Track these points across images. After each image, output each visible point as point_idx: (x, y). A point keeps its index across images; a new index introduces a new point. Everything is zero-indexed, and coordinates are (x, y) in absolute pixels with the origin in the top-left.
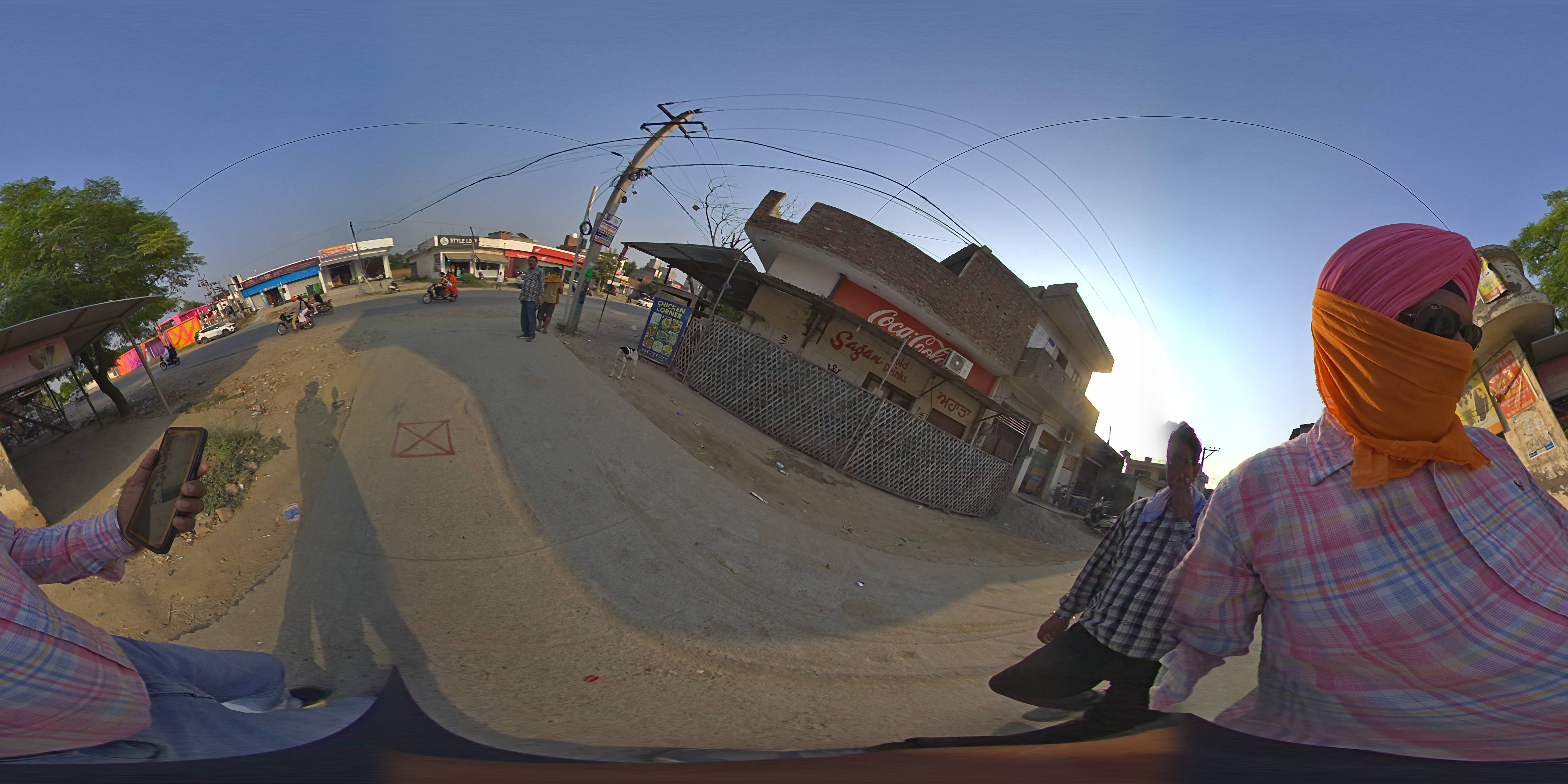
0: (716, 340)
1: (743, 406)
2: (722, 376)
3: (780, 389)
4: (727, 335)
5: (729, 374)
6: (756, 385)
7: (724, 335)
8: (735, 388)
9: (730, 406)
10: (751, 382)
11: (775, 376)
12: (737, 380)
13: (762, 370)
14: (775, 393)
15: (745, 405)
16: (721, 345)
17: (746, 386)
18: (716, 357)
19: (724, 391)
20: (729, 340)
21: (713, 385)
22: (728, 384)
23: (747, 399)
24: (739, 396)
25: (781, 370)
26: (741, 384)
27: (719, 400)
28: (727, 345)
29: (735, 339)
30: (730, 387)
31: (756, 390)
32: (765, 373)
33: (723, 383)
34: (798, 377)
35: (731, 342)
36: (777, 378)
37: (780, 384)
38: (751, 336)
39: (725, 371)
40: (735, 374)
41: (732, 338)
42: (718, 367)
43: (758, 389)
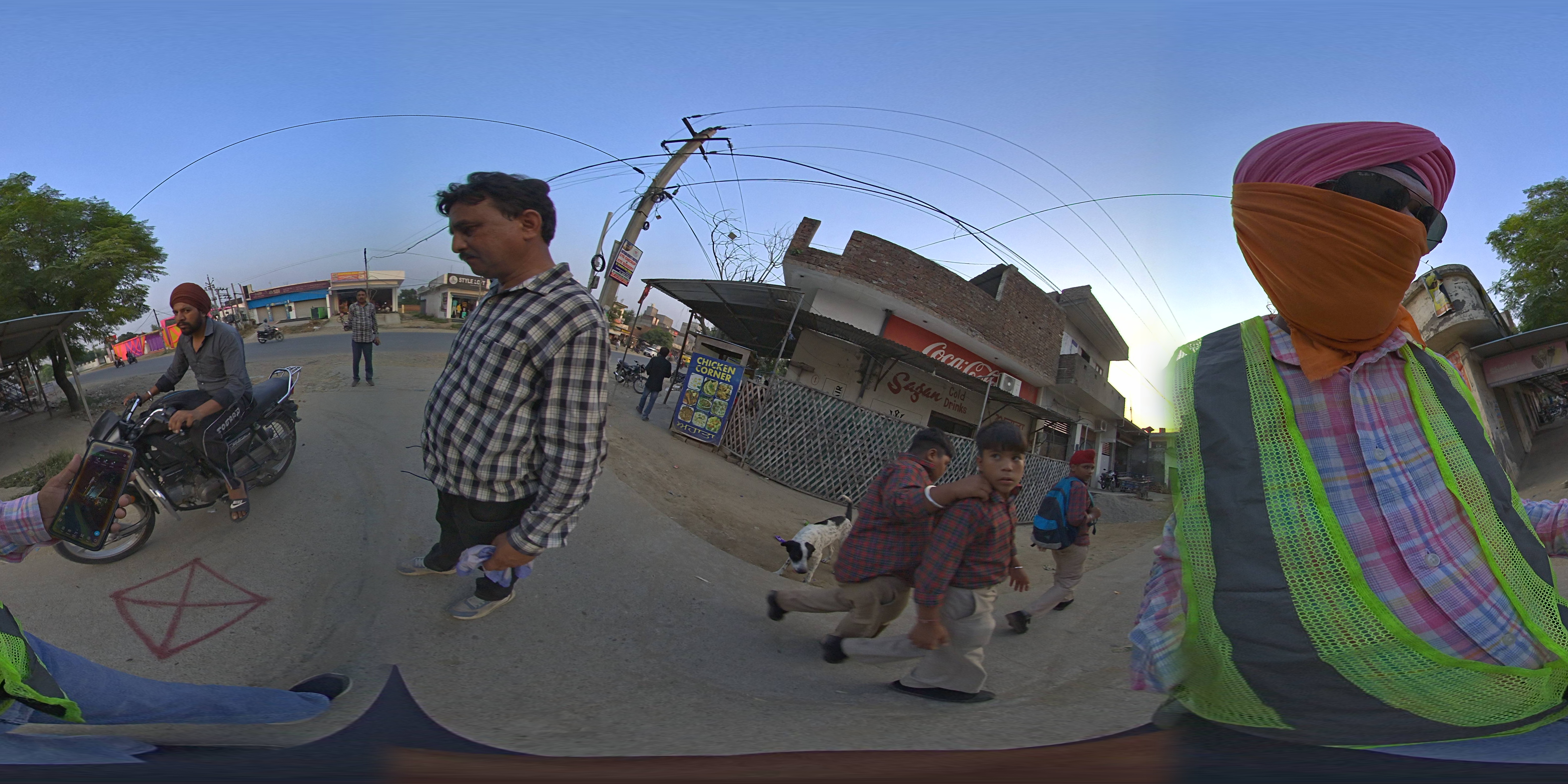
0: (783, 409)
1: (834, 488)
2: (799, 454)
3: (878, 459)
4: (798, 402)
5: (808, 452)
6: (847, 460)
7: (794, 402)
8: (820, 468)
9: (817, 490)
10: (841, 457)
11: (870, 446)
12: (822, 457)
13: (851, 441)
14: (872, 465)
15: (837, 486)
16: (792, 416)
17: (835, 463)
18: (787, 430)
19: (805, 474)
20: (802, 408)
21: (788, 468)
22: (809, 465)
23: (839, 478)
24: (827, 478)
25: (876, 437)
26: (827, 462)
27: (800, 485)
28: (800, 415)
29: (810, 406)
30: (813, 467)
31: (848, 467)
32: (856, 443)
33: (802, 464)
34: (896, 442)
35: (805, 410)
36: (872, 447)
37: (877, 454)
38: (831, 401)
39: (803, 448)
40: (817, 451)
41: (807, 405)
42: (792, 445)
43: (850, 464)
